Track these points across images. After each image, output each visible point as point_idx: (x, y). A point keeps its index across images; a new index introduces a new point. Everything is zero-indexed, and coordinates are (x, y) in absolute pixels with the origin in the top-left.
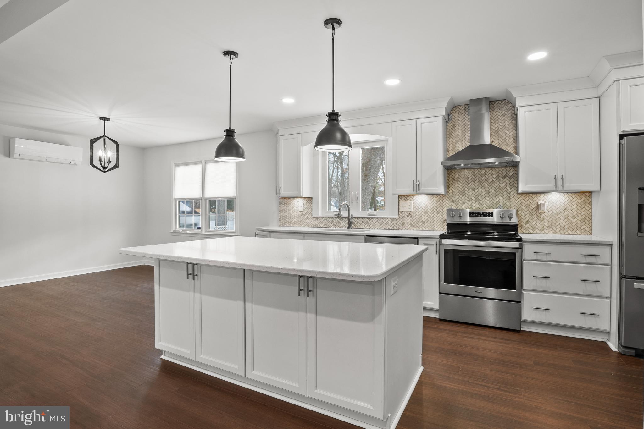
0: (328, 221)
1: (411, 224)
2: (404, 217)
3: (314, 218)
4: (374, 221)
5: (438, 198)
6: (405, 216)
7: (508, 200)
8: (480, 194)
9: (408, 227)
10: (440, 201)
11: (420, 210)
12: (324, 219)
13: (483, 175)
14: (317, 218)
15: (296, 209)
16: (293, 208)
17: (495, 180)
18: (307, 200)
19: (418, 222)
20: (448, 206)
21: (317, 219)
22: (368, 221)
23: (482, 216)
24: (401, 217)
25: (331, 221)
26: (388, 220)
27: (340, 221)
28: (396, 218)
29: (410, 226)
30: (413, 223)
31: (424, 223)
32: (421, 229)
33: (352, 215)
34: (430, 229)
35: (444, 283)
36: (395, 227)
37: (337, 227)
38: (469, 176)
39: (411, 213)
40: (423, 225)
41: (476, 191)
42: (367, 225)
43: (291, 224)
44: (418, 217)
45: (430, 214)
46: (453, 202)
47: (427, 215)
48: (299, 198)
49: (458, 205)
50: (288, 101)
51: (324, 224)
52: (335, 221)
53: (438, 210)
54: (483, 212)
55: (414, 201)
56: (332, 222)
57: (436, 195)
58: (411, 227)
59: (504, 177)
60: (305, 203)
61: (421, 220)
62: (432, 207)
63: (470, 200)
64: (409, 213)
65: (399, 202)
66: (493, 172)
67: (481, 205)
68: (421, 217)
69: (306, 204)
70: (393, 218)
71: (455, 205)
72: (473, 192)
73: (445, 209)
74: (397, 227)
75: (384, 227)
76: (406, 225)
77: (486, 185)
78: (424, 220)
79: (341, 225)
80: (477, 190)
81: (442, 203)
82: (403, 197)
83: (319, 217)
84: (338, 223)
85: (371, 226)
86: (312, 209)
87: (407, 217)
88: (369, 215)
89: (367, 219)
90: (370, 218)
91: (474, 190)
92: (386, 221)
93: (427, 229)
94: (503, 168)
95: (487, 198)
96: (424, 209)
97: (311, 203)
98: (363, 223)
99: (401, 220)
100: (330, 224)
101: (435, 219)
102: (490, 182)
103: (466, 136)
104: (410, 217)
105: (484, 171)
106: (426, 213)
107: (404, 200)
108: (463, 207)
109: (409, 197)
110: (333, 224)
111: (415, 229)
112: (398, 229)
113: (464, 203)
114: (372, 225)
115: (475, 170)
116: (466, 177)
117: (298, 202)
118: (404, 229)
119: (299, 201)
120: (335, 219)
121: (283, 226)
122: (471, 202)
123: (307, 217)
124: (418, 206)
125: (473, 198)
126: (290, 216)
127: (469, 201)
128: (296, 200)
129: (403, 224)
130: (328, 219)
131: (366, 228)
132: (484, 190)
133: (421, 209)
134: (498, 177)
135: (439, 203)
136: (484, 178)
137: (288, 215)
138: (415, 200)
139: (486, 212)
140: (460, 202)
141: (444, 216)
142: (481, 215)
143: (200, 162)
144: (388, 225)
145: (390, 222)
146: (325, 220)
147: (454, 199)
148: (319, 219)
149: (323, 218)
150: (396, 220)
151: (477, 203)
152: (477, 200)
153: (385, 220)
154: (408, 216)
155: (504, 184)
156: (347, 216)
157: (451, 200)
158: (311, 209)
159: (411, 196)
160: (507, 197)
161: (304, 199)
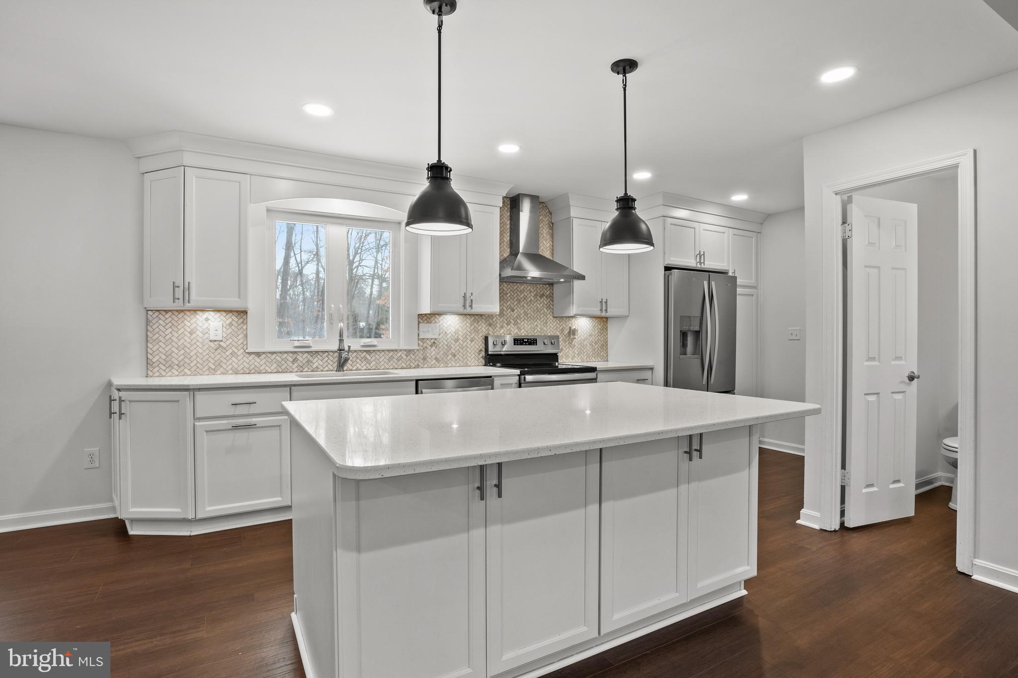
0: (286, 360)
1: (436, 359)
2: (426, 347)
3: (250, 354)
4: (377, 356)
5: (472, 320)
6: (428, 346)
7: (545, 324)
8: (518, 317)
9: (432, 363)
10: (475, 324)
11: (448, 337)
12: (275, 355)
13: (522, 292)
14: (258, 354)
15: (201, 335)
16: (191, 333)
17: (533, 299)
18: (234, 317)
19: (446, 354)
20: (485, 330)
21: (259, 357)
22: (367, 356)
23: (527, 344)
24: (422, 348)
25: (291, 360)
26: (401, 353)
27: (311, 359)
28: (413, 350)
29: (434, 361)
30: (438, 357)
31: (454, 356)
32: (450, 365)
34: (462, 364)
36: (412, 364)
37: (306, 369)
38: (508, 292)
39: (436, 342)
40: (453, 358)
41: (515, 312)
42: (365, 362)
43: (186, 370)
44: (446, 347)
45: (462, 343)
46: (490, 326)
47: (458, 343)
48: (212, 313)
49: (495, 330)
50: (318, 110)
51: (275, 365)
52: (301, 359)
53: (472, 337)
54: (528, 339)
55: (440, 324)
56: (295, 360)
57: (470, 315)
58: (436, 363)
59: (542, 296)
60: (228, 322)
61: (450, 352)
62: (464, 332)
63: (509, 323)
64: (433, 341)
65: (419, 325)
66: (531, 289)
68: (449, 347)
69: (231, 324)
70: (409, 350)
71: (492, 330)
72: (512, 312)
73: (481, 334)
74: (416, 364)
75: (394, 364)
76: (429, 360)
77: (525, 305)
78: (454, 352)
79: (314, 366)
80: (516, 310)
81: (477, 326)
82: (425, 318)
83: (264, 353)
84: (308, 361)
85: (372, 365)
86: (246, 336)
87: (430, 348)
88: (363, 346)
89: (365, 353)
90: (369, 351)
91: (513, 311)
92: (399, 355)
93: (458, 365)
94: (541, 286)
95: (525, 321)
96: (454, 334)
97: (245, 322)
98: (358, 360)
99: (422, 352)
100: (291, 364)
101: (468, 349)
102: (528, 301)
103: (505, 239)
104: (434, 348)
105: (523, 287)
106: (457, 340)
107: (426, 321)
108: (501, 332)
109: (434, 318)
110: (296, 365)
111: (442, 365)
112: (418, 366)
113: (502, 327)
114: (374, 363)
115: (515, 284)
116: (505, 292)
117: (207, 319)
118: (426, 366)
119: (210, 317)
120: (301, 355)
121: (161, 376)
122: (510, 326)
123: (233, 354)
124: (446, 330)
125: (511, 320)
126: (182, 352)
127: (508, 324)
128: (201, 317)
129: (424, 359)
130: (285, 355)
131: (365, 367)
132: (523, 311)
133: (450, 335)
134: (536, 295)
135: (473, 326)
136: (522, 295)
137: (176, 351)
138: (442, 321)
139: (531, 339)
140: (498, 325)
141: (479, 345)
142: (526, 342)
144: (400, 362)
145: (405, 357)
146: (278, 358)
147: (491, 322)
148: (264, 355)
149: (274, 353)
150: (413, 352)
151: (516, 327)
152: (516, 324)
153: (396, 353)
154: (431, 346)
155: (541, 305)
157: (488, 322)
158: (242, 336)
159: (437, 316)
160: (545, 321)
161: (224, 314)
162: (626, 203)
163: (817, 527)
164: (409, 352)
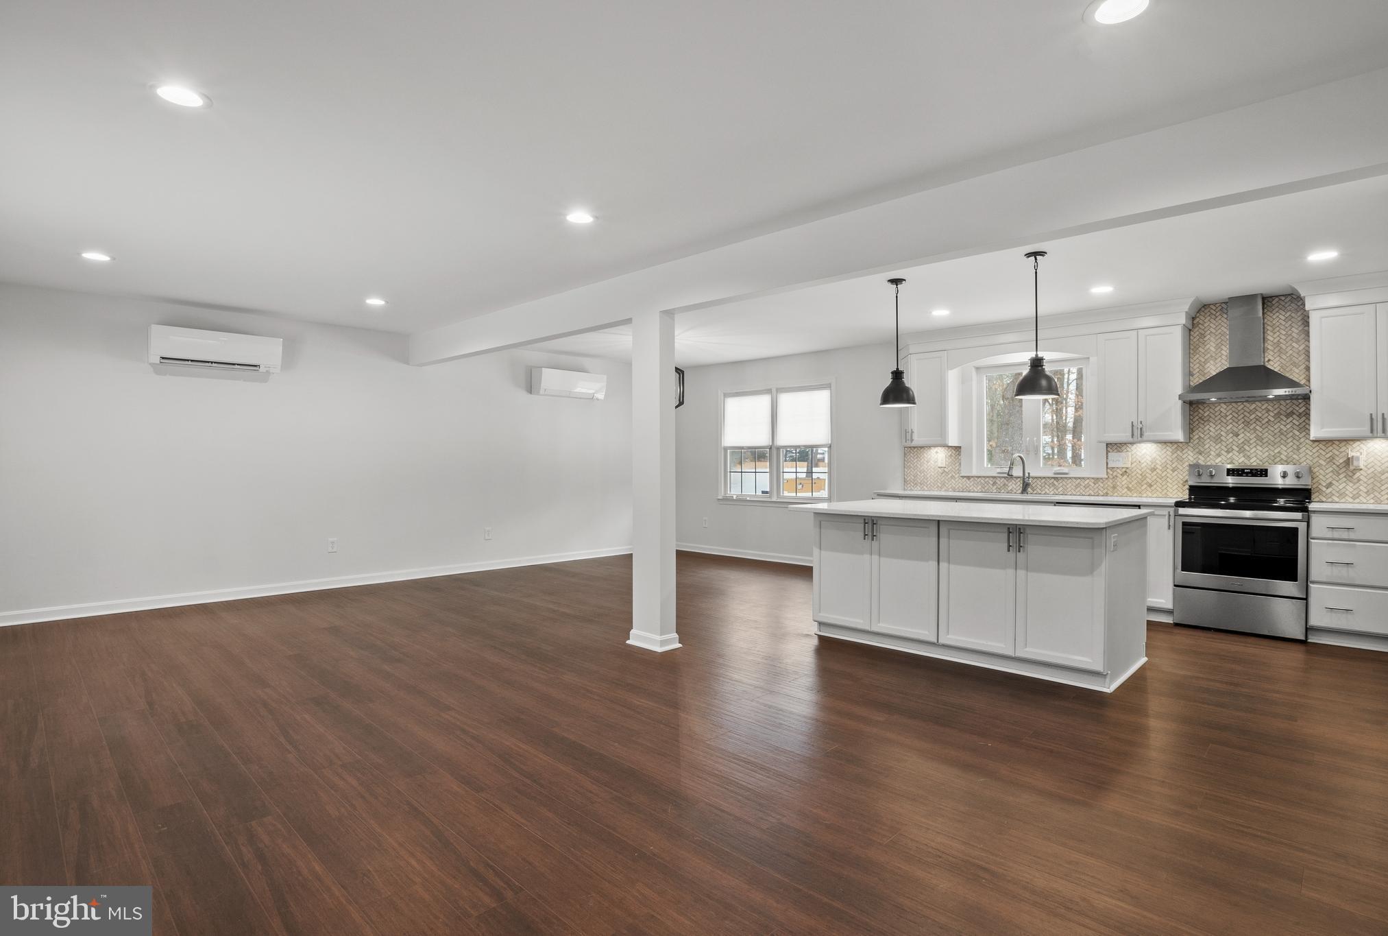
0: (988, 483)
1: (1128, 488)
2: (1117, 476)
3: (963, 477)
4: (1064, 482)
5: (1173, 448)
6: (1118, 475)
7: (1295, 451)
8: (1247, 442)
9: (1124, 492)
10: (1179, 452)
11: (1142, 466)
12: (980, 479)
13: (1251, 412)
14: (969, 478)
15: (933, 463)
16: (928, 462)
17: (1272, 419)
18: (953, 450)
19: (1140, 483)
20: (1192, 459)
21: (969, 480)
22: (1055, 482)
23: (1250, 475)
24: (1111, 477)
25: (992, 483)
26: (1088, 481)
27: (1007, 483)
28: (1101, 478)
29: (1126, 490)
30: (1130, 486)
31: (1150, 486)
32: (1145, 495)
33: (1029, 473)
34: (1161, 496)
35: (1182, 570)
36: (1100, 492)
37: (1003, 491)
38: (1228, 414)
39: (1127, 471)
40: (1148, 488)
41: (1239, 437)
42: (1053, 488)
43: (925, 487)
44: (1140, 477)
45: (1160, 472)
46: (1200, 454)
47: (1155, 473)
48: (939, 448)
49: (1208, 459)
51: (980, 487)
52: (999, 483)
53: (1174, 466)
54: (1251, 470)
55: (1133, 453)
56: (994, 483)
57: (1171, 443)
58: (1128, 492)
59: (1288, 415)
60: (949, 454)
61: (1145, 482)
62: (1163, 461)
63: (1230, 450)
64: (1124, 470)
65: (1107, 454)
66: (1270, 407)
67: (1249, 458)
68: (1144, 477)
69: (951, 456)
70: (1098, 479)
71: (1203, 459)
72: (1235, 438)
73: (1187, 464)
74: (1105, 491)
75: (1081, 491)
76: (1120, 490)
77: (1258, 428)
78: (1150, 482)
79: (1009, 489)
80: (1242, 435)
81: (1181, 454)
82: (1113, 447)
83: (972, 477)
85: (1059, 490)
86: (960, 464)
87: (1120, 476)
88: (1055, 474)
89: (1053, 480)
90: (1057, 478)
91: (1237, 435)
92: (1086, 482)
93: (1155, 495)
94: (1288, 402)
95: (1258, 447)
96: (1150, 463)
97: (959, 455)
98: (1046, 486)
99: (1111, 481)
100: (991, 486)
101: (1168, 480)
102: (1263, 422)
103: (1223, 352)
104: (1125, 477)
105: (1254, 406)
106: (1154, 470)
107: (1116, 451)
108: (1217, 461)
109: (1125, 446)
110: (995, 487)
111: (1135, 495)
112: (1106, 494)
113: (1219, 455)
114: (1061, 489)
115: (1239, 404)
116: (1222, 414)
117: (937, 452)
118: (1116, 494)
119: (939, 451)
120: (999, 479)
121: (911, 490)
122: (1231, 454)
123: (952, 477)
124: (1139, 459)
125: (1234, 447)
126: (923, 474)
127: (1228, 452)
128: (934, 450)
129: (1114, 487)
130: (988, 479)
131: (1052, 493)
132: (1255, 435)
133: (1145, 464)
134: (1279, 414)
135: (1176, 455)
136: (1253, 416)
137: (919, 474)
138: (1135, 451)
139: (1256, 470)
140: (1212, 453)
141: (1184, 475)
142: (1247, 473)
143: (769, 391)
144: (1088, 489)
145: (1093, 485)
146: (982, 481)
147: (1202, 450)
148: (972, 479)
149: (980, 477)
150: (1101, 481)
151: (1242, 455)
152: (1241, 450)
153: (1083, 480)
154: (1122, 475)
155: (1288, 426)
156: (1021, 475)
157: (1197, 450)
158: (958, 464)
159: (1129, 445)
160: (1295, 447)
161: (947, 448)
164: (1097, 480)
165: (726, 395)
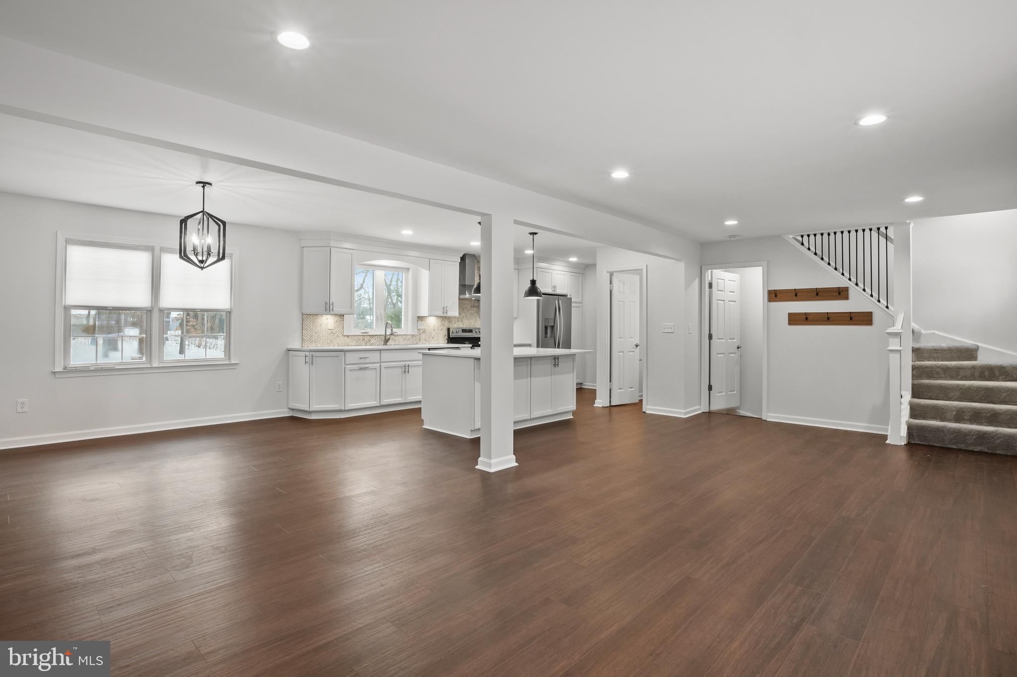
0: (359, 339)
3: (345, 336)
6: (421, 333)
8: (466, 318)
9: (423, 342)
10: (443, 321)
11: (430, 328)
14: (348, 336)
15: (325, 326)
16: (320, 325)
18: (338, 318)
19: (429, 337)
20: (448, 325)
21: (348, 338)
24: (419, 334)
26: (409, 336)
28: (415, 334)
29: (424, 340)
30: (426, 338)
31: (433, 338)
32: (431, 343)
36: (414, 342)
37: (368, 344)
39: (425, 331)
42: (393, 341)
43: (318, 344)
45: (437, 331)
46: (451, 323)
47: (435, 332)
48: (329, 316)
49: (453, 325)
51: (355, 342)
52: (366, 339)
53: (442, 328)
55: (427, 321)
56: (364, 339)
57: (441, 317)
58: (425, 342)
59: (474, 307)
60: (336, 320)
61: (432, 336)
62: (438, 326)
65: (417, 322)
67: (463, 324)
68: (431, 334)
69: (337, 321)
71: (451, 325)
73: (446, 327)
74: (416, 342)
75: (406, 342)
76: (422, 340)
77: (469, 312)
79: (372, 343)
81: (445, 323)
83: (350, 336)
84: (369, 340)
85: (396, 342)
86: (343, 327)
91: (464, 314)
93: (435, 343)
95: (468, 320)
96: (433, 327)
97: (343, 320)
99: (419, 336)
100: (362, 341)
101: (440, 334)
102: (470, 310)
106: (434, 330)
107: (421, 320)
108: (455, 326)
109: (424, 318)
110: (364, 342)
111: (428, 343)
112: (417, 344)
117: (327, 319)
120: (366, 337)
123: (338, 336)
124: (430, 325)
125: (460, 320)
126: (317, 335)
127: (458, 322)
128: (325, 317)
129: (420, 339)
130: (359, 337)
132: (468, 314)
134: (472, 306)
135: (441, 323)
136: (467, 307)
137: (314, 334)
139: (470, 330)
140: (455, 322)
141: (445, 332)
142: (467, 331)
144: (409, 341)
145: (411, 338)
146: (356, 338)
147: (453, 321)
149: (355, 336)
152: (462, 321)
153: (407, 336)
154: (423, 333)
155: (474, 312)
156: (384, 333)
157: (451, 321)
158: (341, 327)
159: (426, 317)
160: (475, 320)
161: (334, 316)
162: (533, 282)
163: (601, 406)
164: (413, 336)
165: (68, 242)
